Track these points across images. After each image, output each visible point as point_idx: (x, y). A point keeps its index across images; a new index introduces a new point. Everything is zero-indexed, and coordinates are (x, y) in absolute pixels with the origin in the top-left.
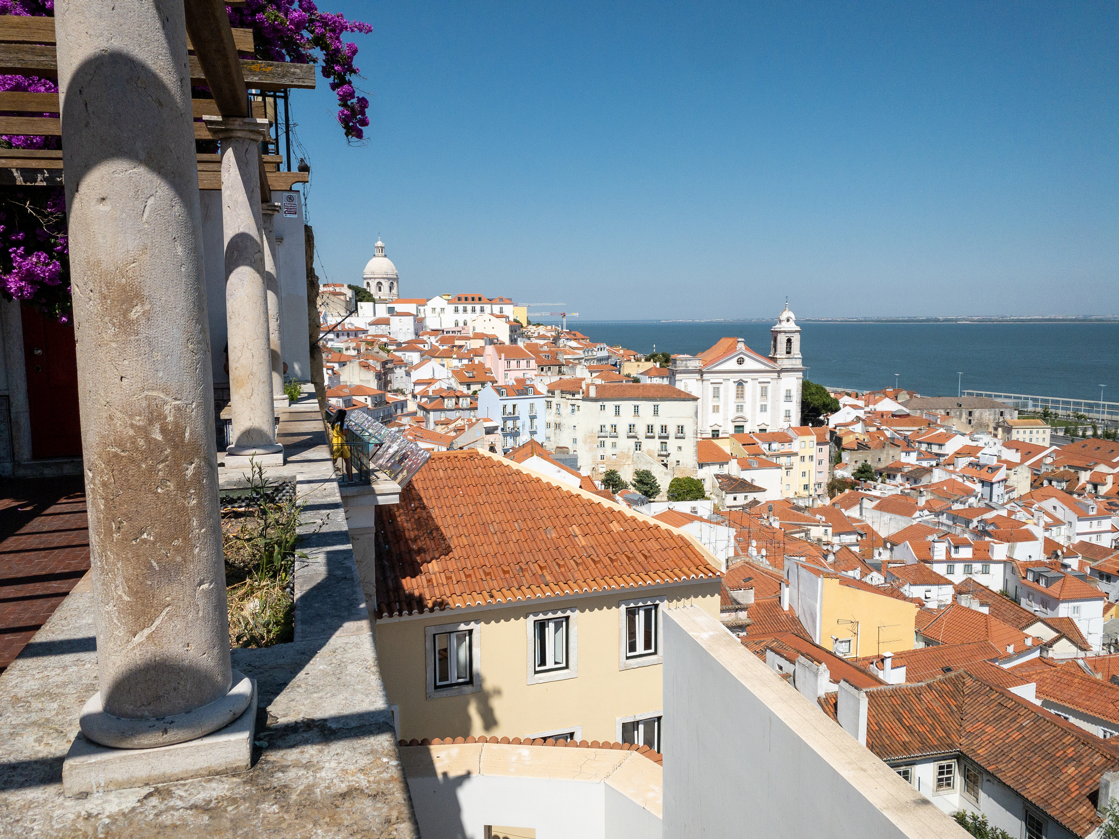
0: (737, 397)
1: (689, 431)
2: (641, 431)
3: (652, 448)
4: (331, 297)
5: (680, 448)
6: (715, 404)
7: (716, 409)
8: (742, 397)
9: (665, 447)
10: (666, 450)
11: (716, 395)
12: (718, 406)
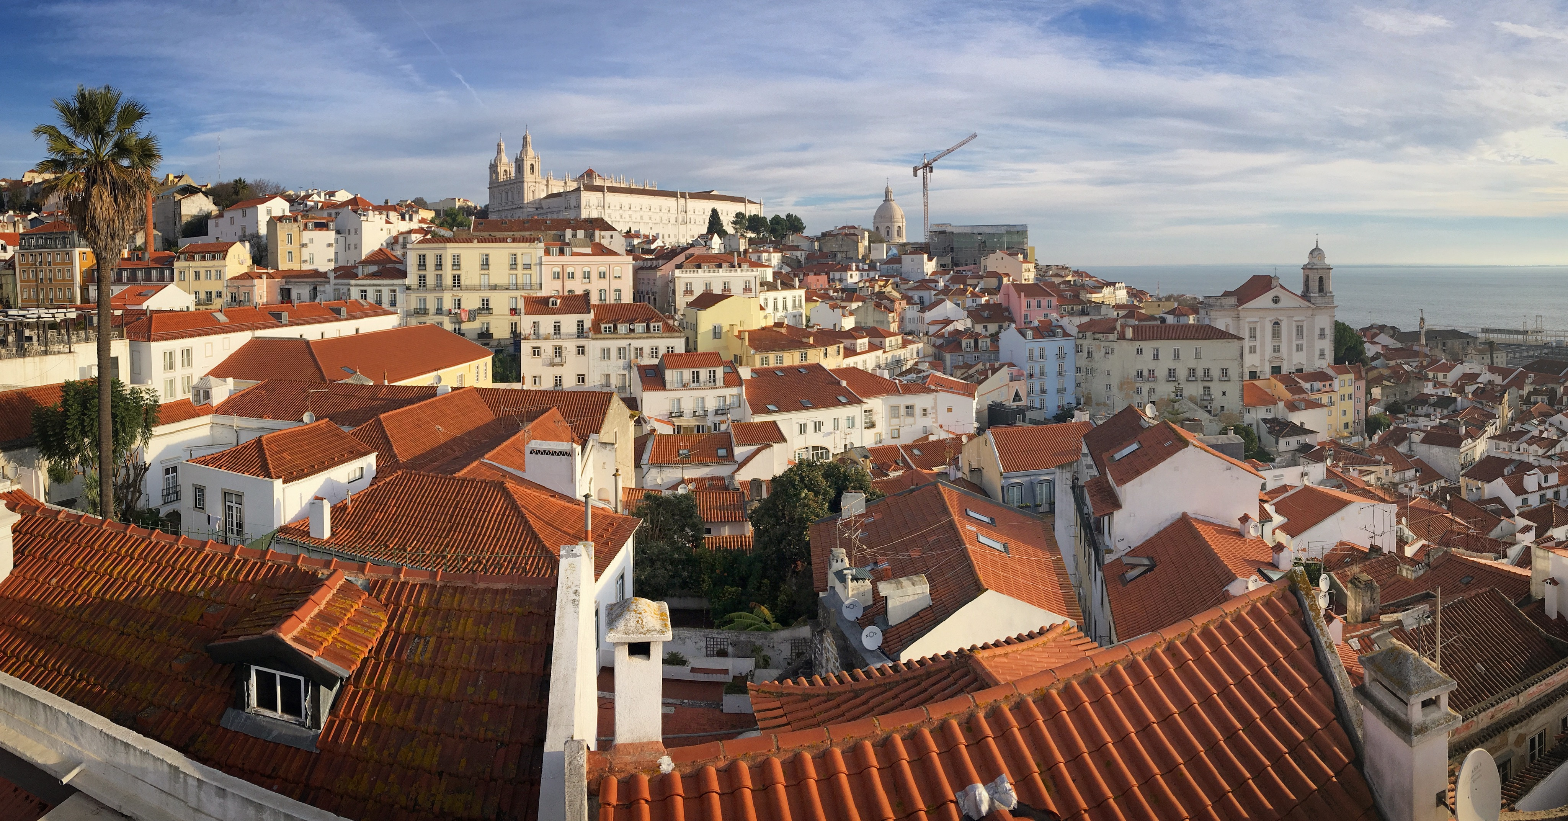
0: (1274, 337)
1: (1234, 373)
2: (1182, 373)
3: (1194, 394)
5: (1224, 393)
6: (1252, 344)
7: (1253, 350)
8: (1279, 337)
9: (1209, 392)
10: (1209, 395)
11: (1253, 336)
12: (1255, 346)
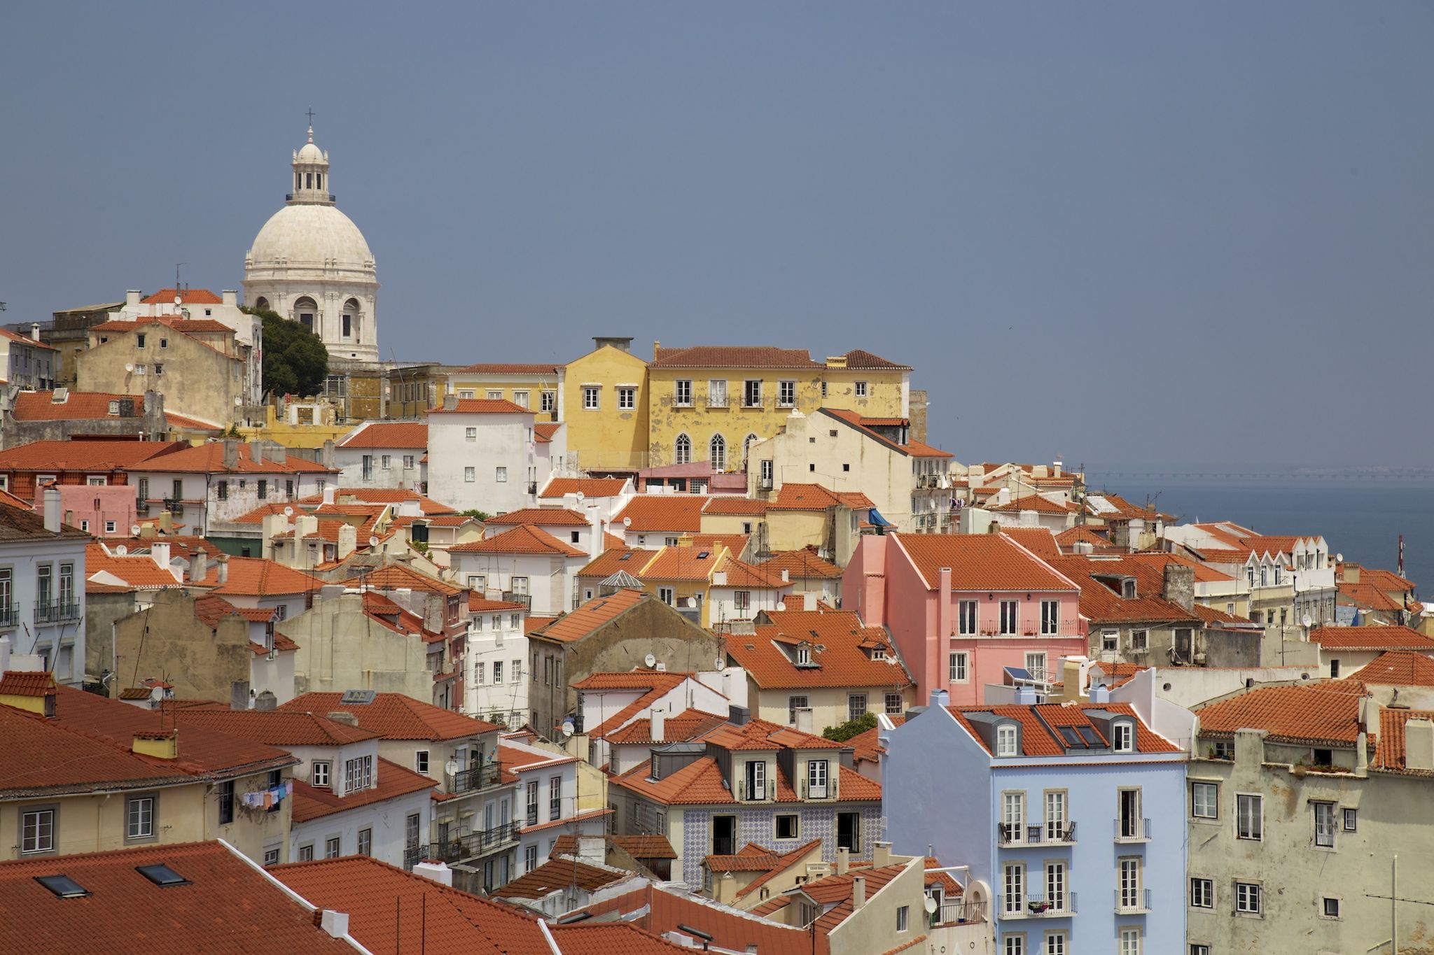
4: (177, 340)
